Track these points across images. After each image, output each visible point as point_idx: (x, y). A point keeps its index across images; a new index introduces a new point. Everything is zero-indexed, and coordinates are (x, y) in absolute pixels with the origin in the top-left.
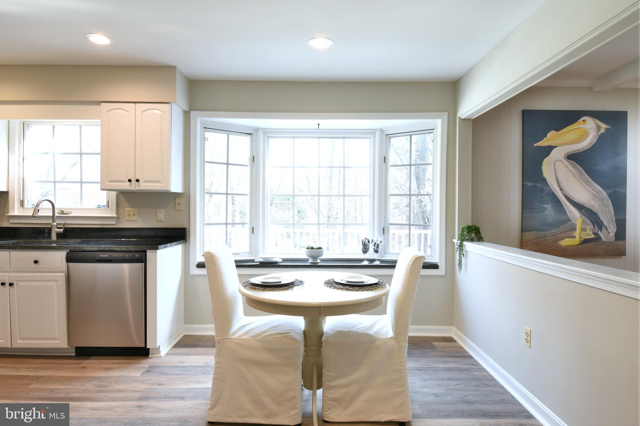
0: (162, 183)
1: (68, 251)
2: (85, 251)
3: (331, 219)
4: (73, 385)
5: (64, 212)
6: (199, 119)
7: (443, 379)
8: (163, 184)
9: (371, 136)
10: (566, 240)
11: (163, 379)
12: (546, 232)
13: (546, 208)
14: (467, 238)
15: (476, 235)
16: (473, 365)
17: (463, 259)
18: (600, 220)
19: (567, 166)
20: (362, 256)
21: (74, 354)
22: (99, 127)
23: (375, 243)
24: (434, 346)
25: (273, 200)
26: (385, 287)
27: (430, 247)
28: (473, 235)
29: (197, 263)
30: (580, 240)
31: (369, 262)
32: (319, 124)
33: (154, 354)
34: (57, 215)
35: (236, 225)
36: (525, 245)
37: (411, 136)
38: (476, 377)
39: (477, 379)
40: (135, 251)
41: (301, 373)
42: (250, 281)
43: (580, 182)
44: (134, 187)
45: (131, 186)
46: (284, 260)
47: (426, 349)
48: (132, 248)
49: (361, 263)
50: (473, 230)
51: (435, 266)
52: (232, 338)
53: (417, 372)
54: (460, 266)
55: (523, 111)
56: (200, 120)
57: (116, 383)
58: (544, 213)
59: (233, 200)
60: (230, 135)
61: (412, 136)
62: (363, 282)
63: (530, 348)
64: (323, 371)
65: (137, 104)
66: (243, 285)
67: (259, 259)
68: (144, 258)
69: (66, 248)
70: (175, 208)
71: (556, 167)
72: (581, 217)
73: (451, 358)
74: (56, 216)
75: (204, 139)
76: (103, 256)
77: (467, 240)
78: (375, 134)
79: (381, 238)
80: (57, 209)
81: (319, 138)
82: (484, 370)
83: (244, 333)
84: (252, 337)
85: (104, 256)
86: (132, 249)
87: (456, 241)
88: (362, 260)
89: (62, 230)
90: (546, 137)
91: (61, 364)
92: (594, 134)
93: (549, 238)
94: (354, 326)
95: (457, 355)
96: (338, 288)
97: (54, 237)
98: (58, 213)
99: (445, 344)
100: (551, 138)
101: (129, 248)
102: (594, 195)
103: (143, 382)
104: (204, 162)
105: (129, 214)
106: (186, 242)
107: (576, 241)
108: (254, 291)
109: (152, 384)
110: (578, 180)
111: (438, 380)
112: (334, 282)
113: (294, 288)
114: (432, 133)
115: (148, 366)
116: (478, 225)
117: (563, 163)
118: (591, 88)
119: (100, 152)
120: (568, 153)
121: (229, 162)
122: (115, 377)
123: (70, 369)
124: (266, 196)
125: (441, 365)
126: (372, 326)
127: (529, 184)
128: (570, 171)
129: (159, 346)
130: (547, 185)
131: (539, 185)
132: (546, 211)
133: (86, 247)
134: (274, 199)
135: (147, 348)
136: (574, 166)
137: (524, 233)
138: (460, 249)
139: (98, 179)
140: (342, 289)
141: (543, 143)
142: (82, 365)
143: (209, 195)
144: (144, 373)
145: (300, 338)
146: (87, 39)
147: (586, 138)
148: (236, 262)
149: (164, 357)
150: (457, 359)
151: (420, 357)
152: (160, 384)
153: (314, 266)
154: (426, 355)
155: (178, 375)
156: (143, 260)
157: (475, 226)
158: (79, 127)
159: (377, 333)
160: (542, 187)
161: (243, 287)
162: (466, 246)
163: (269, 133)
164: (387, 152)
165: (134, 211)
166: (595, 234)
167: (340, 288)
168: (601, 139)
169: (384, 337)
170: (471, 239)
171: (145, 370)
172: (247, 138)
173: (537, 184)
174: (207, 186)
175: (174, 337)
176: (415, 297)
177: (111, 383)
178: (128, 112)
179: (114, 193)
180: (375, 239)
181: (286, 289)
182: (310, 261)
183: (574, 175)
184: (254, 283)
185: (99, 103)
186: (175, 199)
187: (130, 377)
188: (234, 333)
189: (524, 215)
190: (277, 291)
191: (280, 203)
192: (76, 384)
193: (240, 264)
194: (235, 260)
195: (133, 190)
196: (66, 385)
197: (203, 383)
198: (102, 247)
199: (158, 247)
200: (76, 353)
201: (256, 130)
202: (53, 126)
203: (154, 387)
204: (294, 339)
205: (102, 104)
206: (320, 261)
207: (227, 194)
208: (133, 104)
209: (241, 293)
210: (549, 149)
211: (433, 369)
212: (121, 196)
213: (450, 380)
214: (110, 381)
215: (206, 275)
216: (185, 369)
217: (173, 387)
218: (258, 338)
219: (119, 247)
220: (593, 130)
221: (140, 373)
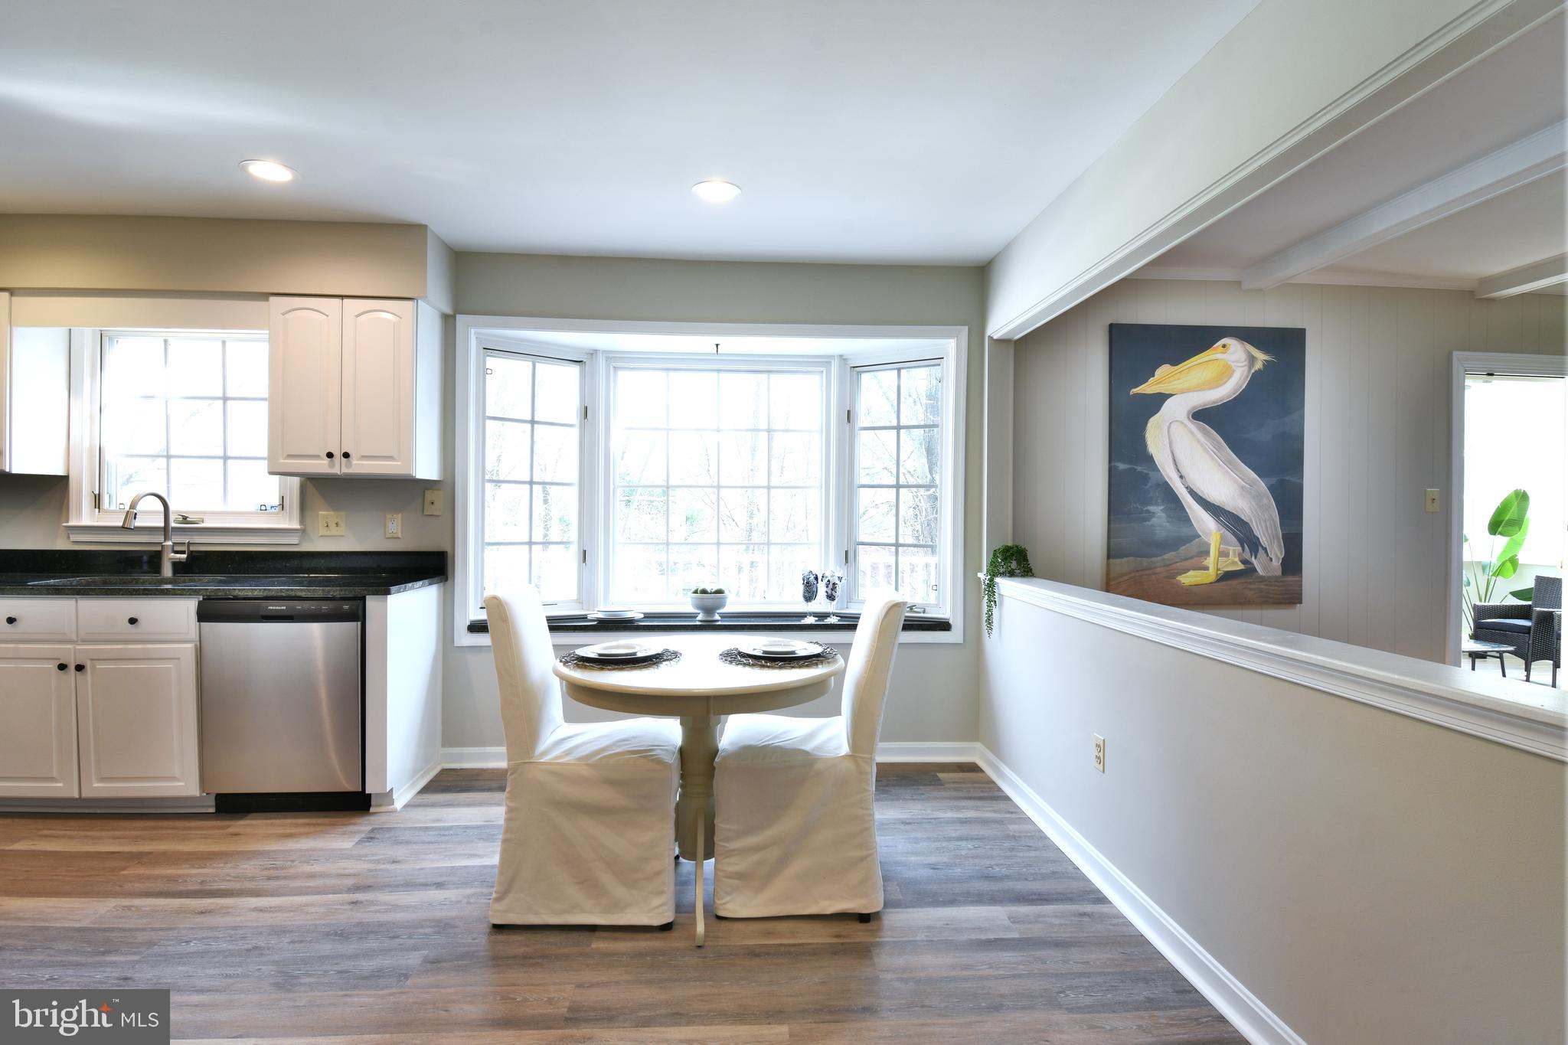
0: (398, 461)
1: (201, 599)
2: (236, 598)
3: (754, 534)
4: (215, 868)
5: (188, 519)
6: (473, 331)
7: (950, 838)
8: (399, 463)
9: (822, 369)
10: (1191, 573)
11: (400, 852)
12: (1153, 559)
13: (1154, 513)
14: (1001, 570)
15: (1019, 564)
16: (1009, 812)
17: (995, 611)
18: (1254, 535)
19: (1192, 433)
20: (801, 606)
21: (212, 810)
22: (267, 344)
23: (829, 581)
24: (939, 780)
25: (631, 495)
26: (836, 661)
27: (935, 588)
28: (1014, 565)
29: (468, 623)
30: (1217, 574)
31: (817, 619)
32: (717, 345)
33: (380, 806)
34: (173, 524)
35: (551, 547)
36: (1114, 582)
37: (899, 370)
38: (1011, 833)
39: (1014, 837)
40: (341, 597)
41: (672, 826)
42: (577, 653)
43: (1217, 462)
44: (339, 468)
45: (332, 465)
46: (648, 616)
47: (924, 785)
48: (335, 592)
49: (800, 621)
50: (1012, 555)
51: (943, 626)
52: (542, 761)
53: (902, 827)
54: (989, 623)
55: (1111, 326)
56: (475, 333)
57: (304, 862)
58: (1149, 521)
59: (546, 493)
60: (537, 364)
61: (902, 371)
62: (793, 652)
63: (1104, 772)
64: (715, 822)
65: (346, 301)
66: (561, 661)
67: (596, 614)
68: (360, 613)
69: (196, 592)
70: (423, 511)
71: (1171, 433)
72: (1219, 530)
73: (969, 801)
74: (173, 528)
75: (484, 371)
76: (274, 608)
77: (1003, 574)
78: (831, 365)
79: (842, 571)
80: (174, 512)
81: (719, 371)
82: (1028, 820)
83: (564, 752)
84: (579, 759)
85: (278, 608)
86: (335, 594)
87: (982, 576)
88: (803, 615)
89: (185, 556)
90: (1154, 376)
91: (185, 829)
92: (1243, 371)
93: (1158, 570)
94: (775, 737)
95: (982, 795)
96: (745, 665)
97: (167, 571)
98: (176, 521)
99: (961, 775)
100: (1163, 378)
101: (329, 591)
102: (1243, 488)
103: (359, 858)
104: (483, 418)
105: (327, 523)
106: (446, 580)
107: (1209, 576)
108: (584, 670)
109: (378, 861)
110: (1213, 458)
111: (939, 841)
112: (739, 653)
113: (661, 665)
114: (939, 365)
115: (369, 828)
116: (1022, 544)
117: (1186, 426)
118: (1238, 284)
119: (267, 396)
120: (1194, 407)
121: (536, 419)
122: (301, 850)
123: (206, 837)
124: (612, 487)
125: (949, 815)
126: (811, 736)
127: (1122, 466)
128: (1199, 441)
129: (392, 789)
130: (1155, 469)
131: (1139, 468)
132: (1153, 519)
133: (239, 590)
134: (634, 493)
135: (367, 792)
136: (1205, 432)
137: (1112, 561)
138: (989, 591)
139: (264, 452)
140: (753, 665)
141: (1148, 388)
142: (231, 830)
143: (493, 484)
144: (360, 842)
145: (673, 760)
146: (244, 170)
147: (1229, 379)
148: (550, 619)
149: (401, 811)
150: (979, 803)
151: (911, 800)
152: (394, 862)
153: (709, 627)
154: (923, 796)
155: (432, 843)
156: (358, 615)
157: (1017, 547)
158: (220, 343)
159: (818, 748)
160: (1145, 471)
161: (562, 664)
162: (1000, 585)
163: (616, 360)
164: (853, 399)
165: (337, 518)
166: (1244, 562)
167: (749, 665)
168: (1256, 381)
169: (832, 755)
170: (1009, 572)
171: (363, 835)
172: (575, 370)
173: (1136, 467)
174: (489, 466)
175: (420, 774)
176: (889, 678)
177: (292, 861)
178: (327, 316)
179: (296, 480)
180: (828, 574)
181: (645, 667)
182: (700, 617)
183: (1205, 449)
184: (583, 657)
185: (265, 296)
186: (424, 492)
187: (333, 850)
188: (544, 754)
189: (1112, 526)
190: (628, 670)
191: (647, 501)
192: (221, 865)
193: (556, 625)
194: (547, 617)
195: (336, 475)
196: (200, 867)
197: (481, 856)
198: (272, 590)
199: (390, 589)
200: (217, 807)
201: (592, 354)
202: (166, 341)
203: (382, 866)
204: (659, 761)
205: (272, 299)
206: (719, 618)
207: (531, 483)
208: (338, 301)
209: (557, 676)
210: (1160, 399)
211: (932, 820)
212: (310, 488)
213: (962, 840)
214: (291, 859)
215: (490, 646)
216: (446, 833)
217: (423, 867)
218: (591, 761)
219: (308, 590)
220: (1240, 365)
221: (351, 842)
